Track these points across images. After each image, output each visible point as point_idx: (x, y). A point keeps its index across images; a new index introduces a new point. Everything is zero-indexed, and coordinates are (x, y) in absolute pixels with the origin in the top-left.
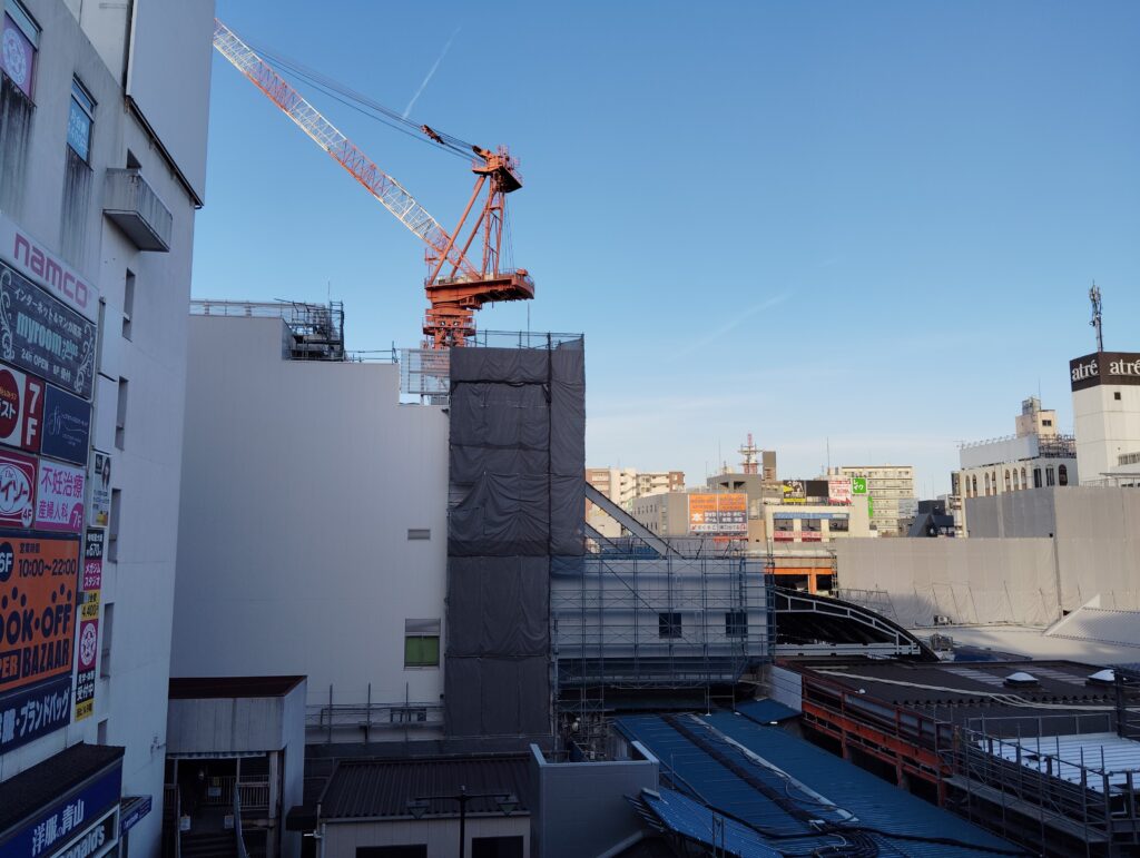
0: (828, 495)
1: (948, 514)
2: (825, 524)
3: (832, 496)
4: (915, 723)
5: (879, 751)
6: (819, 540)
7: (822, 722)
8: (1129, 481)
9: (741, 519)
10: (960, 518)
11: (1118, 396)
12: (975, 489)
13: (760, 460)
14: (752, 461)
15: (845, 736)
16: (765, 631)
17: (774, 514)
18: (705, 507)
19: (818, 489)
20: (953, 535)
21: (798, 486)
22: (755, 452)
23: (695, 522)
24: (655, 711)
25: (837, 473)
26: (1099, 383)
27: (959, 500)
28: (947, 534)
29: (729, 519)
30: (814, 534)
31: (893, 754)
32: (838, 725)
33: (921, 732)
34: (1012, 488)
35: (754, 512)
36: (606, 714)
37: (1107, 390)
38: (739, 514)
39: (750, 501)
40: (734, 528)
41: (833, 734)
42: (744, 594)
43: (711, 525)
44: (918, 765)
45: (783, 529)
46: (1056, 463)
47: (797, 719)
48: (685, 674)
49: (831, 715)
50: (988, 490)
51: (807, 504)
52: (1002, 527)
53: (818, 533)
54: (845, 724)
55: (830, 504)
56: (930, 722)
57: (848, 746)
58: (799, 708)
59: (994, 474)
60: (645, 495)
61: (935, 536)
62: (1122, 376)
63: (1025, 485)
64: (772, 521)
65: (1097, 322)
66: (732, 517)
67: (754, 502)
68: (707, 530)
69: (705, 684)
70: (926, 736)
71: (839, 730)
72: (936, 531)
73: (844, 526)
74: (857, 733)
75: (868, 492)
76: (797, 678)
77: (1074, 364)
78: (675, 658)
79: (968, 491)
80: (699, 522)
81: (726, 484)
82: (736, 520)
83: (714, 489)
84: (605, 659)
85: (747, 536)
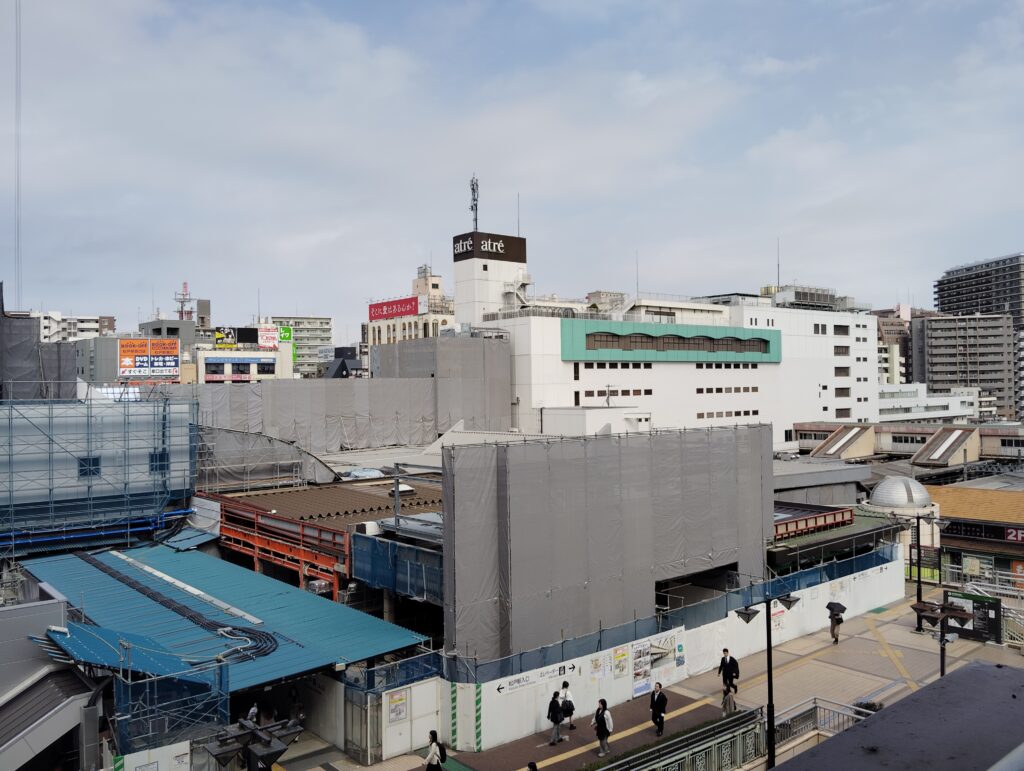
0: (256, 341)
1: (358, 358)
2: (254, 368)
3: (261, 341)
4: (315, 534)
5: (285, 560)
6: (248, 382)
7: (237, 542)
8: (490, 334)
9: (173, 364)
10: (366, 361)
11: (485, 268)
12: (379, 338)
13: (195, 309)
14: (187, 308)
15: (257, 551)
16: (187, 466)
17: (206, 359)
18: (136, 351)
19: (248, 336)
20: (361, 376)
21: (230, 333)
22: (190, 300)
23: (125, 366)
24: (71, 551)
25: (266, 322)
26: (473, 257)
27: (366, 347)
28: (356, 376)
29: (161, 364)
30: (244, 377)
31: (297, 561)
32: (251, 543)
33: (321, 540)
34: (407, 338)
35: (186, 356)
36: (17, 559)
37: (478, 262)
38: (171, 358)
39: (182, 348)
40: (166, 372)
41: (247, 551)
42: (167, 433)
43: (142, 369)
44: (316, 568)
45: (215, 372)
46: (440, 318)
47: (215, 543)
48: (104, 513)
49: (245, 535)
50: (389, 339)
51: (238, 350)
52: (397, 370)
53: (247, 376)
54: (257, 540)
55: (258, 350)
56: (328, 531)
57: (260, 560)
58: (217, 532)
59: (394, 326)
60: (71, 339)
61: (347, 376)
62: (488, 252)
63: (416, 336)
64: (204, 366)
65: (474, 208)
66: (164, 361)
67: (186, 347)
68: (138, 374)
69: (125, 519)
70: (324, 544)
71: (252, 547)
72: (347, 372)
73: (271, 368)
74: (268, 548)
75: (292, 340)
76: (216, 506)
77: (456, 240)
78: (94, 499)
79: (374, 339)
80: (130, 366)
81: (158, 331)
82: (168, 364)
83: (147, 334)
84: (16, 506)
85: (179, 379)
